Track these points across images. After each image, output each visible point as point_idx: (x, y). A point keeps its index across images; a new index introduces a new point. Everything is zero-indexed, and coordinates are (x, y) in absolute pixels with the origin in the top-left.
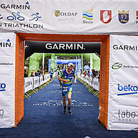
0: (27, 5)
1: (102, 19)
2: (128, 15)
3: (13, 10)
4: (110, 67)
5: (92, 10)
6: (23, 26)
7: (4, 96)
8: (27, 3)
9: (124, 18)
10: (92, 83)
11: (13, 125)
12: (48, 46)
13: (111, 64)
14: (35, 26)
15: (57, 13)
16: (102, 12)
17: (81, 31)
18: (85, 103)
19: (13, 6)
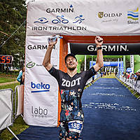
0: (71, 8)
5: (137, 9)
7: (48, 96)
8: (71, 6)
10: (136, 86)
11: (56, 124)
12: (90, 48)
14: (79, 28)
15: (101, 15)
17: (125, 32)
18: (128, 107)
19: (58, 10)
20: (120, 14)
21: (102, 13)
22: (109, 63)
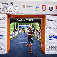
0: (12, 3)
1: (42, 9)
2: (53, 7)
3: (6, 5)
4: (46, 29)
6: (10, 11)
7: (2, 41)
8: (12, 2)
9: (51, 9)
10: (36, 35)
11: (6, 52)
13: (46, 27)
14: (15, 12)
15: (24, 6)
16: (42, 6)
17: (34, 14)
18: (34, 43)
19: (6, 3)
20: (32, 7)
21: (25, 6)
22: (25, 26)
